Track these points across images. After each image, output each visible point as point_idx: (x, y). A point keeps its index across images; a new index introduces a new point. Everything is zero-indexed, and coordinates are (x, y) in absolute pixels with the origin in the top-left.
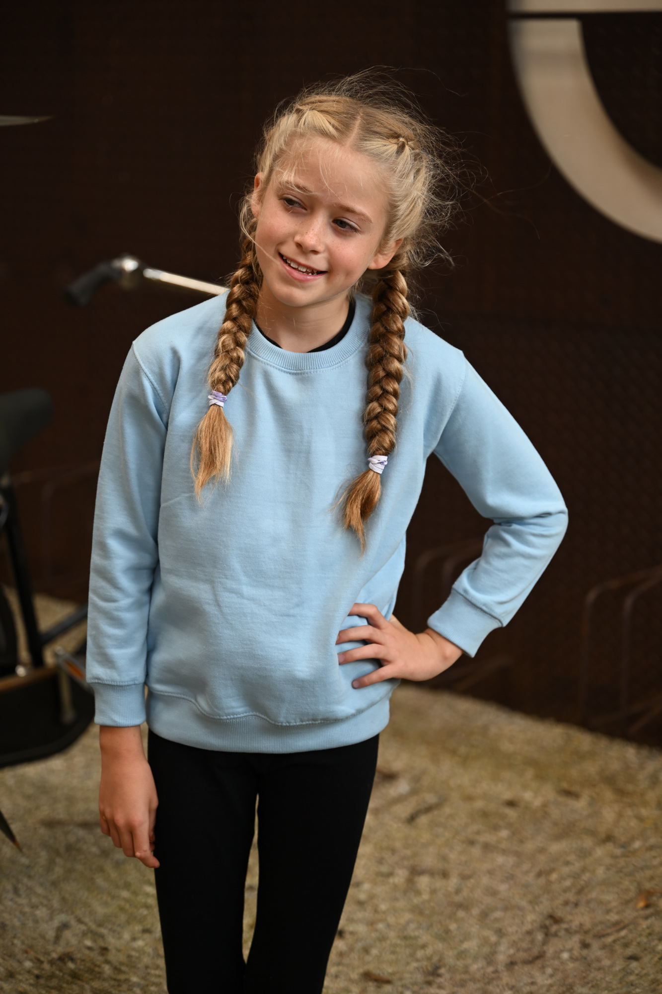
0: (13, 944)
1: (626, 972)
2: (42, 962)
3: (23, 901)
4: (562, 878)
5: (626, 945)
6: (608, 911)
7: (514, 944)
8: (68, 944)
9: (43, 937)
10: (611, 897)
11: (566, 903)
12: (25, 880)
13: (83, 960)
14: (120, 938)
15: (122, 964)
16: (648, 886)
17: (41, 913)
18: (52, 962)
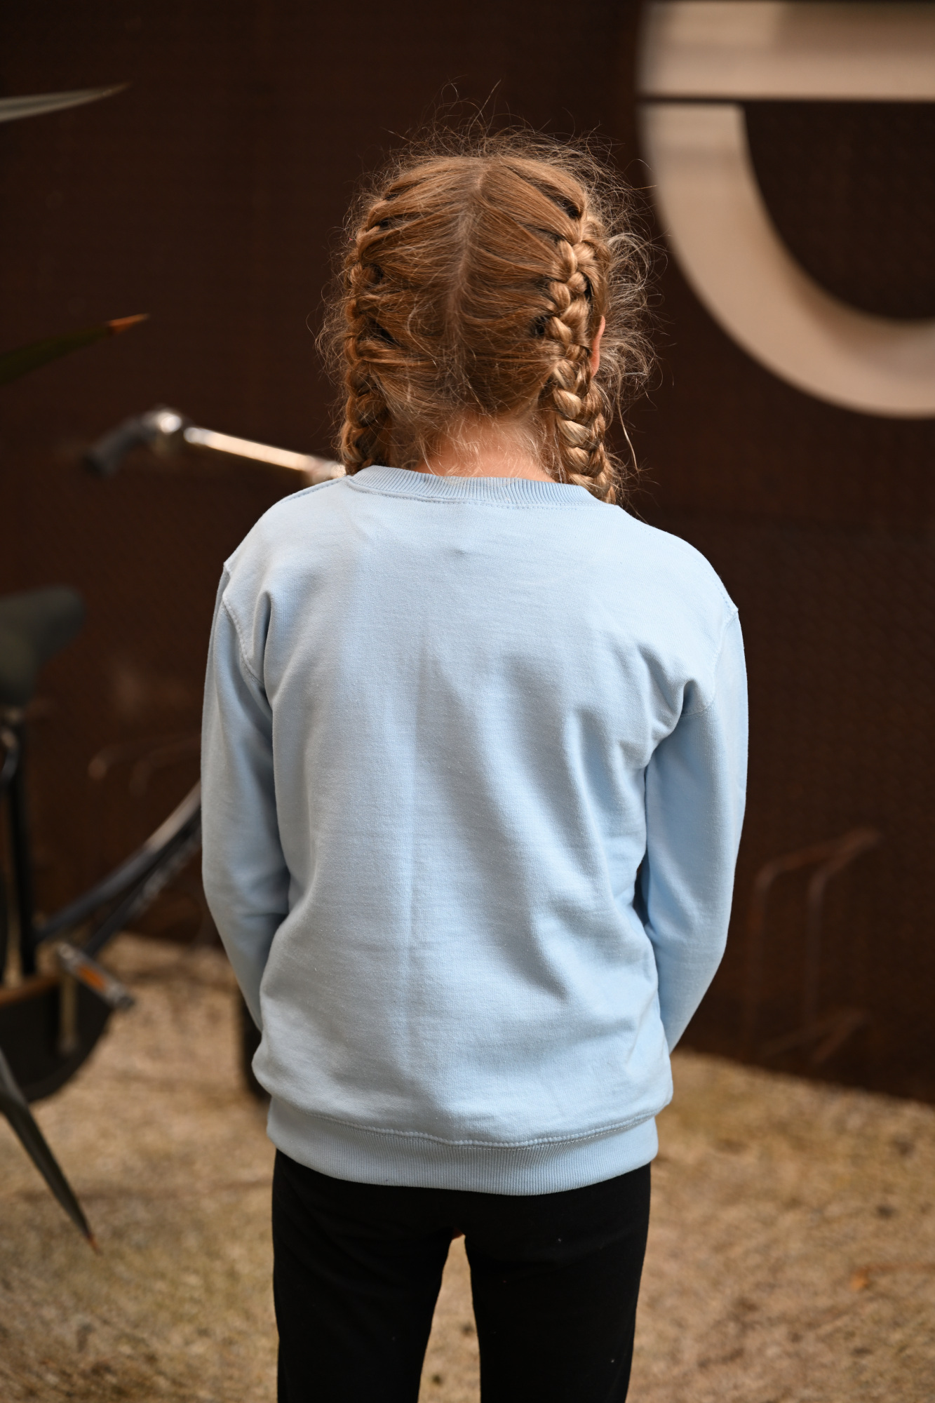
0: (23, 1353)
1: (858, 1370)
2: (69, 1376)
3: (21, 1298)
4: (747, 1253)
5: (850, 1335)
6: (816, 1294)
7: (700, 1338)
8: (98, 1352)
9: (61, 1343)
10: (816, 1276)
11: (758, 1286)
12: (15, 1271)
13: (125, 1373)
14: (168, 1341)
15: (181, 1375)
16: (862, 1261)
17: (50, 1313)
18: (84, 1375)
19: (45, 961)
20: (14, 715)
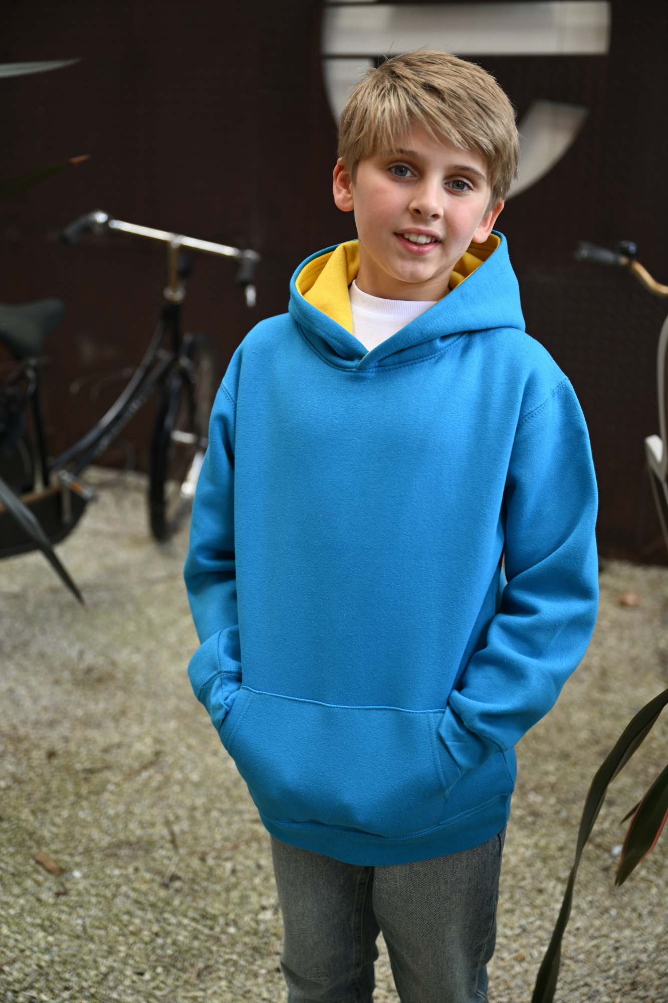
0: (52, 663)
2: (75, 673)
3: (51, 637)
8: (88, 661)
9: (70, 658)
12: (47, 623)
13: (101, 671)
14: (121, 655)
15: (128, 670)
17: (64, 644)
18: (82, 672)
19: (54, 479)
20: (33, 362)
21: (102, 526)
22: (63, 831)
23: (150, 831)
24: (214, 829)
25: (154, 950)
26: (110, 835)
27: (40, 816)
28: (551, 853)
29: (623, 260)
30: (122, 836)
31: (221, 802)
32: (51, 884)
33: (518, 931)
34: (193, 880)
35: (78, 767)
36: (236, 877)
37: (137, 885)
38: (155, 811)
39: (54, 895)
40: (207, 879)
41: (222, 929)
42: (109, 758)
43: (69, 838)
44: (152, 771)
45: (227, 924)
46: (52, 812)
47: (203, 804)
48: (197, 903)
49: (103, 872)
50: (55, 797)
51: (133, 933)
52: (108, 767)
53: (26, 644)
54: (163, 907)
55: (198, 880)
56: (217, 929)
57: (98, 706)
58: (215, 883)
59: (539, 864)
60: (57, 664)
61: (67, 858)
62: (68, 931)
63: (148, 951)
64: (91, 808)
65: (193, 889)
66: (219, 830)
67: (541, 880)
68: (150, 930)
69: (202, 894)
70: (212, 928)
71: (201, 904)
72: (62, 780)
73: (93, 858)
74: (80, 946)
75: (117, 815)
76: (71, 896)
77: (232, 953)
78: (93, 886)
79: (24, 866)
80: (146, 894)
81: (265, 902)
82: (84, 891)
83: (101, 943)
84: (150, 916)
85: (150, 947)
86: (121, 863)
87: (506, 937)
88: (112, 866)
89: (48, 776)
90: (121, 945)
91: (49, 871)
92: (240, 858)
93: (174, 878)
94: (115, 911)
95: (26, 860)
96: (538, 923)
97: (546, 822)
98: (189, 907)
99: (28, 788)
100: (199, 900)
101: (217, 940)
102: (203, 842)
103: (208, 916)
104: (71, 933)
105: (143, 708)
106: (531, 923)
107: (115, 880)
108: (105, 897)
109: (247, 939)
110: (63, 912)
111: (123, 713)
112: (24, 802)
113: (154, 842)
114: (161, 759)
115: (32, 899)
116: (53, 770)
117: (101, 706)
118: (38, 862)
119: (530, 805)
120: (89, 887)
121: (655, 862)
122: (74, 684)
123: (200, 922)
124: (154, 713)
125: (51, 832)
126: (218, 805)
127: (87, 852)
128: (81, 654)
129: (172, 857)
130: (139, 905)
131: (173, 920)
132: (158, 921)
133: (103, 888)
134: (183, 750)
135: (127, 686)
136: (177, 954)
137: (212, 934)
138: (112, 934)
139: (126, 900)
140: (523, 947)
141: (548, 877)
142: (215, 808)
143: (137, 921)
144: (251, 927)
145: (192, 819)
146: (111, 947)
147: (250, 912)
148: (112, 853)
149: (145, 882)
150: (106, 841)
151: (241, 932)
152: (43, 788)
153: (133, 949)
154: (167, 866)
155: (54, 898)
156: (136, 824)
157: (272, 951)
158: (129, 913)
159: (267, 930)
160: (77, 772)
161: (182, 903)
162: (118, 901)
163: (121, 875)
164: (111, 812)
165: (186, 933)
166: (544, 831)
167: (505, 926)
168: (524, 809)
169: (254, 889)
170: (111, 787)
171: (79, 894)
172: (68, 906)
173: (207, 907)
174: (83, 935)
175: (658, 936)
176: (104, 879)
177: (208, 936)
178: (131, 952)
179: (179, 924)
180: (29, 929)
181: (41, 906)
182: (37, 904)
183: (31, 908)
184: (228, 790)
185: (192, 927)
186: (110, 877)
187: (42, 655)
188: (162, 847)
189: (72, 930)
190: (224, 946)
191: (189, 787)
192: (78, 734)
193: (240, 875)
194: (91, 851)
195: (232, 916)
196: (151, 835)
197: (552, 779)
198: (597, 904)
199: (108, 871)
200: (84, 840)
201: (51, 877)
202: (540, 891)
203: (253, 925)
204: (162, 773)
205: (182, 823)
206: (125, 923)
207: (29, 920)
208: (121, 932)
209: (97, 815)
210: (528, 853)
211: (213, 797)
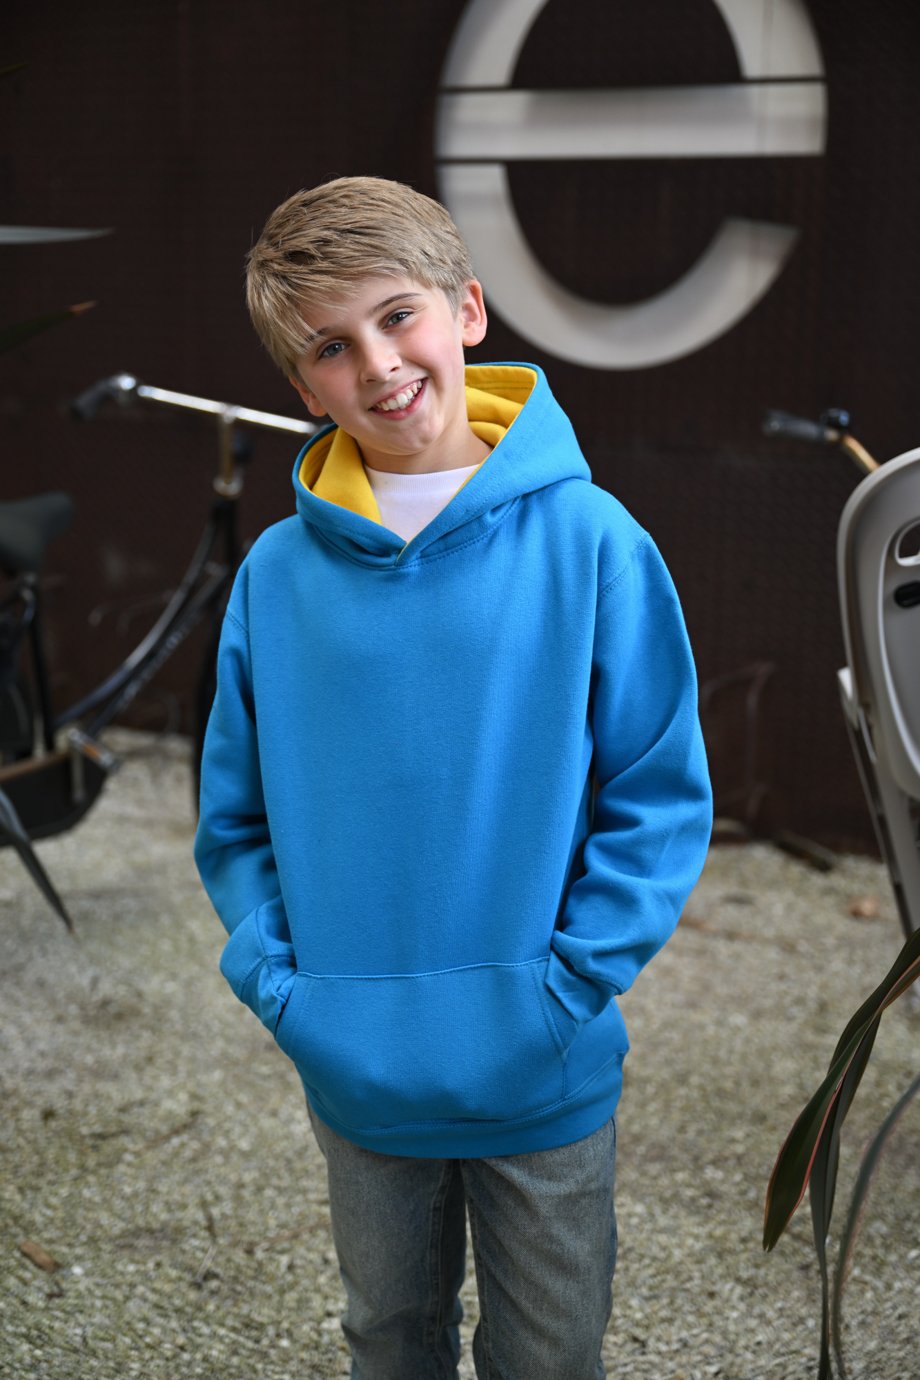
3: (53, 960)
9: (80, 987)
14: (150, 983)
17: (72, 969)
21: (131, 810)
22: (60, 1214)
23: (179, 1214)
24: (267, 1213)
25: (177, 1368)
26: (124, 1220)
27: (29, 1194)
28: (729, 1245)
29: (832, 435)
30: (141, 1222)
31: (279, 1177)
32: (42, 1283)
33: (675, 1346)
34: (235, 1279)
35: (85, 1130)
36: (294, 1274)
37: (158, 1285)
38: (188, 1189)
39: (44, 1297)
40: (255, 1278)
41: (271, 1342)
42: (127, 1119)
43: (69, 1224)
44: (185, 1137)
45: (278, 1336)
46: (46, 1189)
47: (254, 1180)
48: (240, 1308)
49: (113, 1267)
50: (51, 1171)
51: (149, 1346)
52: (125, 1132)
53: (20, 968)
54: (193, 1314)
55: (242, 1278)
56: (265, 1342)
57: (115, 1052)
58: (264, 1283)
59: (712, 1260)
60: (61, 995)
61: (65, 1249)
62: (62, 1343)
63: (170, 1368)
64: (100, 1184)
65: (234, 1290)
66: (273, 1214)
67: (714, 1280)
68: (173, 1342)
69: (246, 1297)
70: (257, 1341)
71: (245, 1309)
72: (63, 1148)
73: (100, 1249)
74: (78, 1362)
75: (136, 1194)
76: (69, 1298)
77: (283, 1373)
78: (98, 1285)
79: (6, 1259)
80: (170, 1297)
81: (331, 1307)
82: (86, 1293)
83: (107, 1358)
84: (174, 1324)
85: (172, 1364)
86: (137, 1257)
87: (659, 1353)
88: (125, 1261)
89: (42, 1142)
90: (133, 1361)
91: (40, 1266)
92: (301, 1250)
93: (209, 1276)
94: (127, 1317)
95: (9, 1251)
96: (705, 1335)
97: (727, 1205)
98: (228, 1313)
99: (15, 1158)
100: (242, 1304)
101: (264, 1355)
102: (252, 1229)
103: (254, 1324)
104: (65, 1345)
105: (177, 1054)
106: (696, 1336)
107: (129, 1278)
108: (114, 1300)
109: (304, 1355)
110: (57, 1318)
111: (150, 1060)
112: (9, 1176)
113: (185, 1228)
114: (199, 1121)
115: (15, 1301)
116: (50, 1134)
117: (120, 1050)
118: (25, 1255)
119: (706, 1183)
120: (92, 1288)
121: (874, 1258)
122: (83, 1022)
123: (243, 1333)
124: (192, 1060)
125: (44, 1215)
126: (275, 1181)
127: (93, 1241)
128: (95, 982)
129: (208, 1249)
130: (159, 1311)
131: (206, 1330)
132: (184, 1330)
133: (112, 1288)
134: (230, 1109)
135: (157, 1024)
136: (208, 1373)
137: (258, 1349)
138: (121, 1347)
139: (142, 1304)
140: (681, 1366)
141: (722, 1277)
142: (269, 1185)
143: (156, 1331)
144: (310, 1338)
145: (238, 1200)
146: (119, 1364)
147: (311, 1319)
148: (126, 1243)
149: (170, 1281)
150: (118, 1227)
151: (297, 1345)
152: (35, 1159)
153: (149, 1366)
154: (201, 1261)
155: (45, 1301)
156: (161, 1205)
157: (339, 1370)
158: (145, 1320)
159: (332, 1343)
160: (83, 1137)
161: (218, 1308)
162: (131, 1305)
163: (137, 1271)
164: (128, 1190)
165: (222, 1347)
166: (723, 1216)
167: (659, 1339)
168: (697, 1188)
169: (318, 1290)
170: (128, 1157)
171: (79, 1296)
172: (64, 1311)
173: (253, 1313)
174: (82, 1348)
175: (870, 1354)
176: (113, 1276)
177: (252, 1350)
178: (146, 1370)
179: (214, 1335)
180: (10, 1340)
181: (28, 1311)
182: (21, 1308)
183: (14, 1313)
184: (289, 1161)
185: (231, 1338)
186: (122, 1274)
187: (41, 983)
188: (195, 1236)
189: (67, 1342)
190: (272, 1363)
191: (235, 1158)
192: (87, 1088)
193: (299, 1271)
194: (98, 1240)
195: (285, 1325)
196: (180, 1220)
197: (740, 1149)
198: (789, 1312)
199: (120, 1267)
200: (89, 1227)
201: (42, 1274)
202: (712, 1295)
203: (314, 1336)
204: (199, 1140)
205: (224, 1204)
206: (141, 1333)
207: (10, 1328)
208: (134, 1345)
209: (108, 1193)
210: (698, 1246)
211: (268, 1171)
